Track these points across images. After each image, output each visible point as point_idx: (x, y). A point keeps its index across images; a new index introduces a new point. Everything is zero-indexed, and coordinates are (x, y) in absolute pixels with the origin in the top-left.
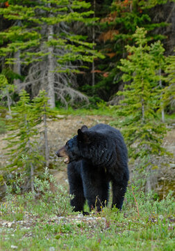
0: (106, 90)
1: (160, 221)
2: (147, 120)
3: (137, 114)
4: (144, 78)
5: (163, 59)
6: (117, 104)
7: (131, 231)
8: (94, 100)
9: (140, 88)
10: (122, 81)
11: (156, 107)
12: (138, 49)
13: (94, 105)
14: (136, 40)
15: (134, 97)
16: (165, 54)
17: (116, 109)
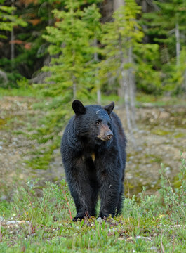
0: (28, 65)
1: (98, 226)
3: (67, 94)
4: (76, 50)
5: (100, 27)
6: (42, 83)
7: (62, 238)
8: (13, 78)
9: (71, 62)
10: (48, 54)
11: (90, 86)
12: (68, 14)
13: (14, 84)
14: (66, 3)
15: (63, 73)
16: (101, 21)
17: (41, 88)
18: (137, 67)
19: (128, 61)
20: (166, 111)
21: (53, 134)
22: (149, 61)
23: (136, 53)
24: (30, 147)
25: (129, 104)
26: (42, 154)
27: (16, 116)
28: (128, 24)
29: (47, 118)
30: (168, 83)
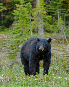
0: (8, 23)
1: (32, 78)
2: (25, 36)
3: (21, 33)
4: (24, 18)
5: (32, 10)
6: (12, 29)
7: (19, 82)
8: (2, 28)
9: (22, 22)
10: (14, 19)
11: (29, 30)
12: (21, 6)
13: (3, 30)
14: (20, 2)
15: (19, 26)
16: (32, 8)
17: (12, 31)
18: (44, 23)
19: (41, 22)
20: (55, 38)
21: (16, 47)
22: (48, 21)
23: (44, 18)
24: (9, 51)
25: (42, 36)
26: (12, 53)
27: (4, 41)
28: (41, 9)
29: (14, 41)
30: (55, 29)
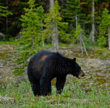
0: (14, 31)
1: (42, 100)
2: (35, 47)
3: (30, 43)
4: (34, 25)
5: (44, 15)
6: (20, 38)
7: (27, 105)
8: (7, 37)
9: (32, 30)
10: (22, 26)
11: (40, 40)
12: (30, 10)
13: (7, 39)
14: (29, 5)
15: (28, 35)
16: (44, 12)
17: (19, 41)
18: (59, 32)
20: (72, 50)
21: (24, 60)
22: (64, 29)
23: (59, 26)
24: (15, 66)
25: (56, 47)
26: (19, 69)
27: (8, 53)
28: (56, 14)
29: (22, 54)
30: (73, 39)
